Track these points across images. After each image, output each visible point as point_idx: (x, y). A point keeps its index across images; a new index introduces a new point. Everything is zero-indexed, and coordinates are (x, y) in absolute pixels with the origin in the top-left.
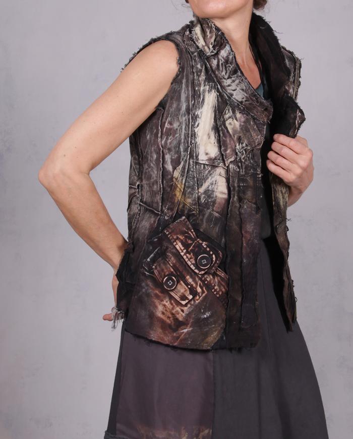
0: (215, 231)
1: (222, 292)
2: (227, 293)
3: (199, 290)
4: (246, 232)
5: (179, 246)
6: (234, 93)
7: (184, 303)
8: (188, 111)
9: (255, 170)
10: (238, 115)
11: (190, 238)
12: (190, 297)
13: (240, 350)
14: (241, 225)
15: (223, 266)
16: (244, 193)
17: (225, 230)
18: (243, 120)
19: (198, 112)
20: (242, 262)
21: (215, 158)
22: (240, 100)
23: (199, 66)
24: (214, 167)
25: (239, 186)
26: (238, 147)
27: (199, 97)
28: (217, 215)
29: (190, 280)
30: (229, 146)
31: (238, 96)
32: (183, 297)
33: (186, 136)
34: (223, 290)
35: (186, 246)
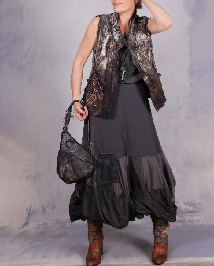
0: (103, 79)
1: (101, 99)
2: (103, 99)
3: (95, 97)
4: (113, 81)
5: (94, 83)
6: (115, 37)
7: (91, 100)
8: (101, 40)
9: (117, 61)
10: (113, 43)
11: (96, 81)
12: (93, 99)
13: (106, 118)
14: (112, 78)
15: (104, 91)
16: (113, 68)
17: (106, 80)
18: (114, 45)
19: (103, 41)
20: (111, 90)
21: (104, 57)
22: (116, 39)
23: (107, 26)
24: (103, 59)
25: (112, 66)
26: (113, 53)
27: (104, 36)
28: (103, 74)
29: (94, 94)
30: (110, 53)
31: (116, 38)
32: (92, 99)
33: (99, 48)
34: (102, 99)
35: (95, 83)
